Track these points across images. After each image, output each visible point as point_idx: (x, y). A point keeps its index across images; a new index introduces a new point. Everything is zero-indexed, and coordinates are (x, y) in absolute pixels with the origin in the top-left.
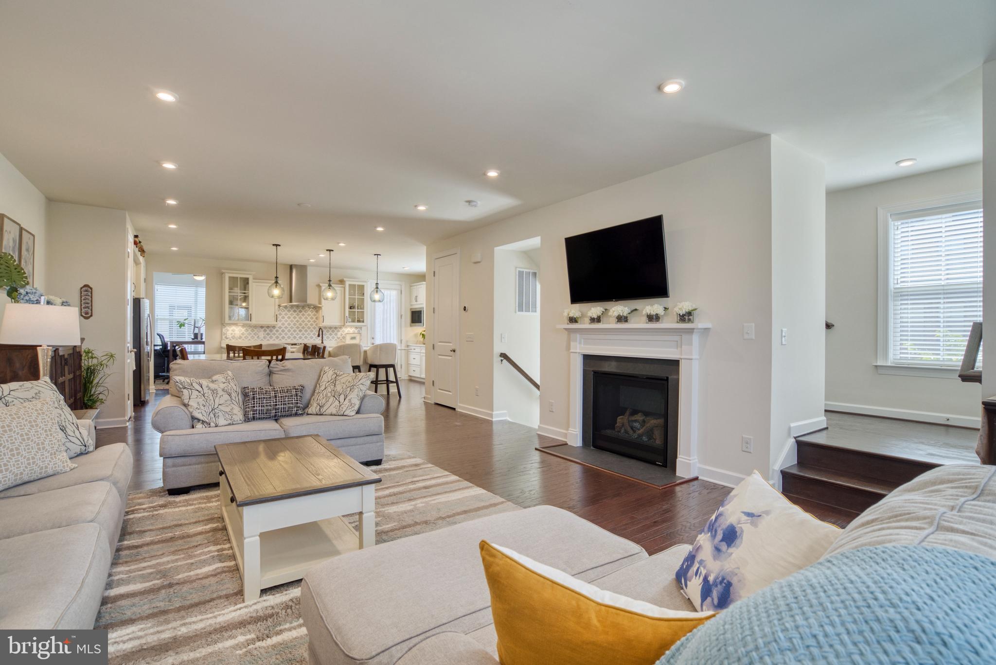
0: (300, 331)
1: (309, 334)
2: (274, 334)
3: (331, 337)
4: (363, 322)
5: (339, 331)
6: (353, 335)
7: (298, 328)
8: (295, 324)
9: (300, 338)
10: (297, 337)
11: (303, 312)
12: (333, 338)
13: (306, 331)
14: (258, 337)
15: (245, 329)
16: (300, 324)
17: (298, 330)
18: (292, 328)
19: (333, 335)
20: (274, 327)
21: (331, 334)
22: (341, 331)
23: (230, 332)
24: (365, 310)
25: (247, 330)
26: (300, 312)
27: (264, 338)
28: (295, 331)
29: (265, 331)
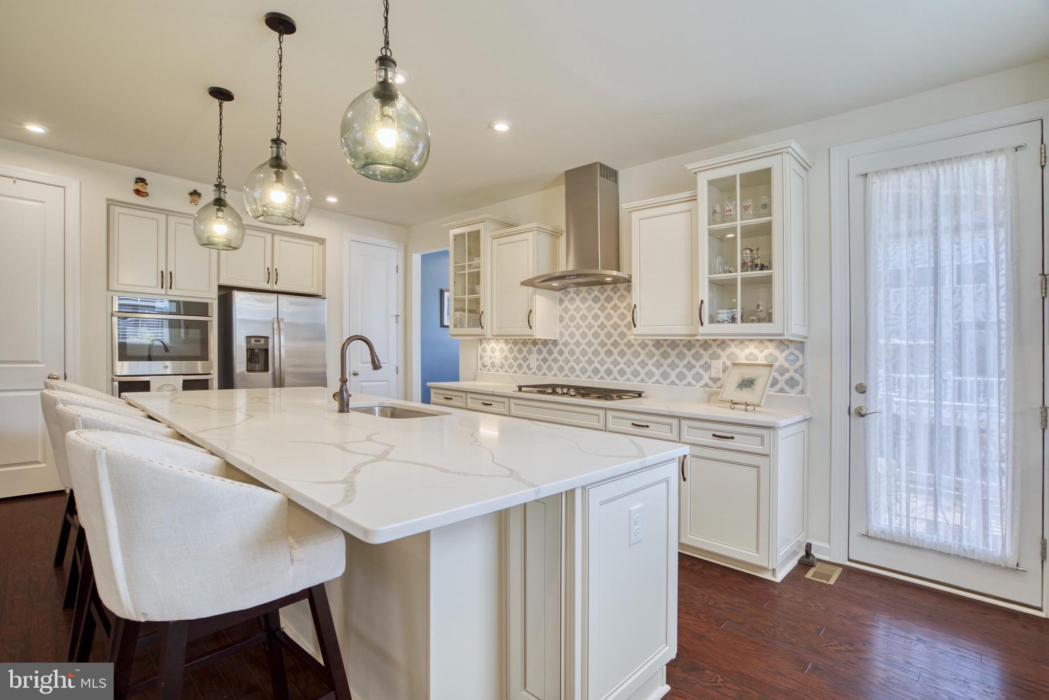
0: (609, 353)
1: (629, 363)
2: (555, 360)
3: (689, 376)
4: (769, 318)
5: (715, 356)
6: (748, 373)
7: (603, 344)
8: (596, 336)
9: (609, 372)
10: (602, 370)
11: (615, 301)
12: (698, 378)
13: (622, 354)
14: (529, 368)
15: (509, 346)
16: (609, 335)
17: (602, 352)
18: (590, 344)
19: (698, 369)
20: (555, 343)
21: (690, 367)
22: (724, 355)
23: (489, 353)
24: (776, 271)
25: (511, 350)
26: (609, 299)
27: (539, 368)
28: (596, 353)
29: (540, 352)
